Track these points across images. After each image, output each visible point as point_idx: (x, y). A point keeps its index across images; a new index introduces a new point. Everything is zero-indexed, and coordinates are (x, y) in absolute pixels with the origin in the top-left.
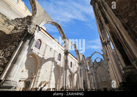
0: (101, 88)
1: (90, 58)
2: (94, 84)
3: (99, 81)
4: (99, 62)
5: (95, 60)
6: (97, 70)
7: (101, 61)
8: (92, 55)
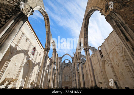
0: (64, 87)
1: (61, 58)
2: (59, 83)
3: (63, 80)
4: (67, 64)
5: (64, 61)
6: (64, 71)
7: (69, 63)
8: (63, 56)
